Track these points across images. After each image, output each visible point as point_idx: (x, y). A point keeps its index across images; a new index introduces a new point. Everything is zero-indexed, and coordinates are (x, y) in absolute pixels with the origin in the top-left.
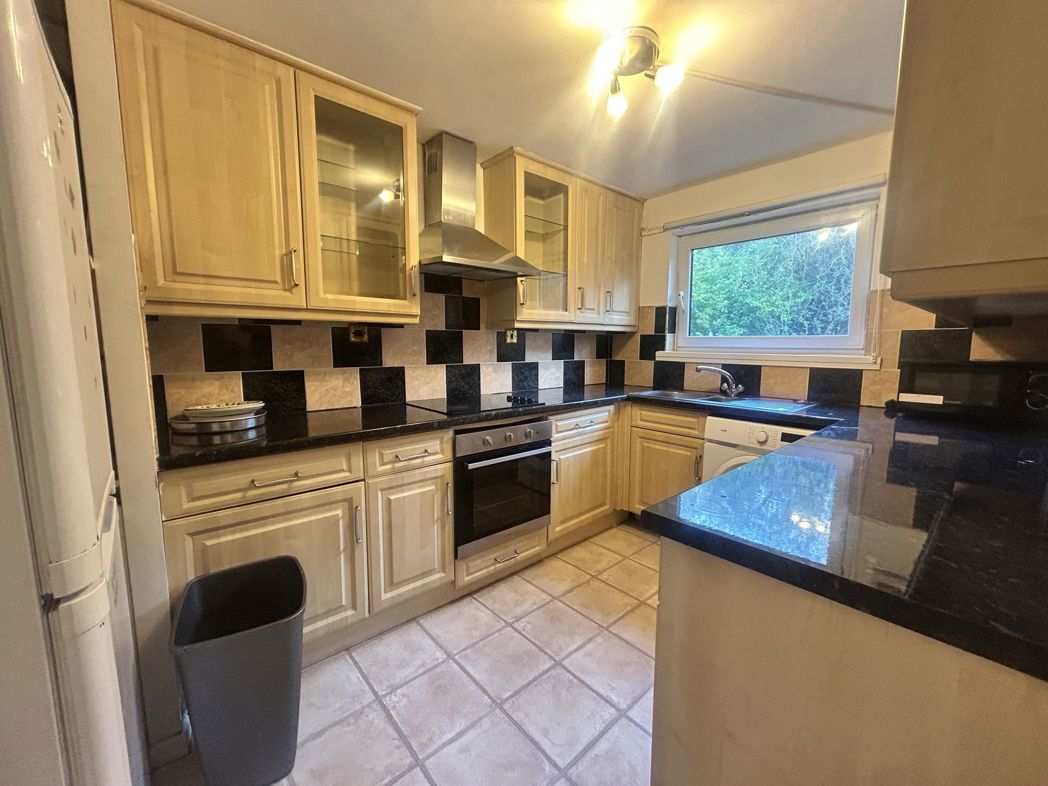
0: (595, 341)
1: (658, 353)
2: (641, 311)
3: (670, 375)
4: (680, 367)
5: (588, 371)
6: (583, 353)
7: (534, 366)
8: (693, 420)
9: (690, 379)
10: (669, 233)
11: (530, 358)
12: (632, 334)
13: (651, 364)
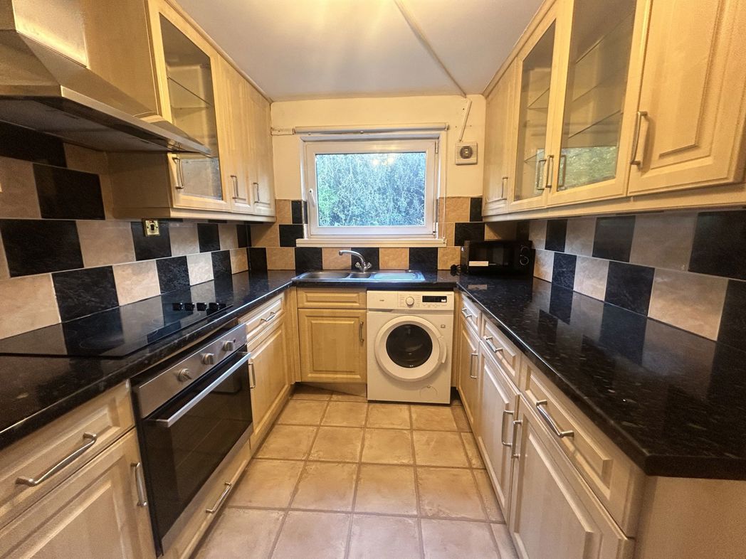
0: (236, 231)
1: (298, 241)
2: (277, 204)
3: (310, 260)
4: (317, 252)
5: (233, 259)
6: (227, 243)
7: (183, 261)
8: (355, 295)
9: (327, 260)
10: (298, 136)
11: (176, 253)
12: (273, 223)
13: (292, 250)
